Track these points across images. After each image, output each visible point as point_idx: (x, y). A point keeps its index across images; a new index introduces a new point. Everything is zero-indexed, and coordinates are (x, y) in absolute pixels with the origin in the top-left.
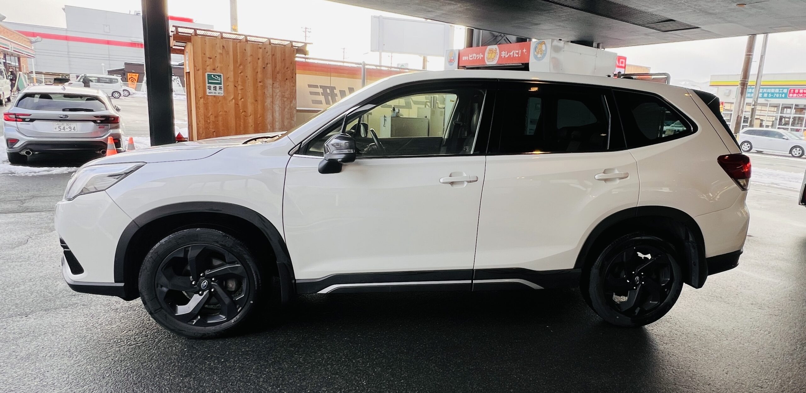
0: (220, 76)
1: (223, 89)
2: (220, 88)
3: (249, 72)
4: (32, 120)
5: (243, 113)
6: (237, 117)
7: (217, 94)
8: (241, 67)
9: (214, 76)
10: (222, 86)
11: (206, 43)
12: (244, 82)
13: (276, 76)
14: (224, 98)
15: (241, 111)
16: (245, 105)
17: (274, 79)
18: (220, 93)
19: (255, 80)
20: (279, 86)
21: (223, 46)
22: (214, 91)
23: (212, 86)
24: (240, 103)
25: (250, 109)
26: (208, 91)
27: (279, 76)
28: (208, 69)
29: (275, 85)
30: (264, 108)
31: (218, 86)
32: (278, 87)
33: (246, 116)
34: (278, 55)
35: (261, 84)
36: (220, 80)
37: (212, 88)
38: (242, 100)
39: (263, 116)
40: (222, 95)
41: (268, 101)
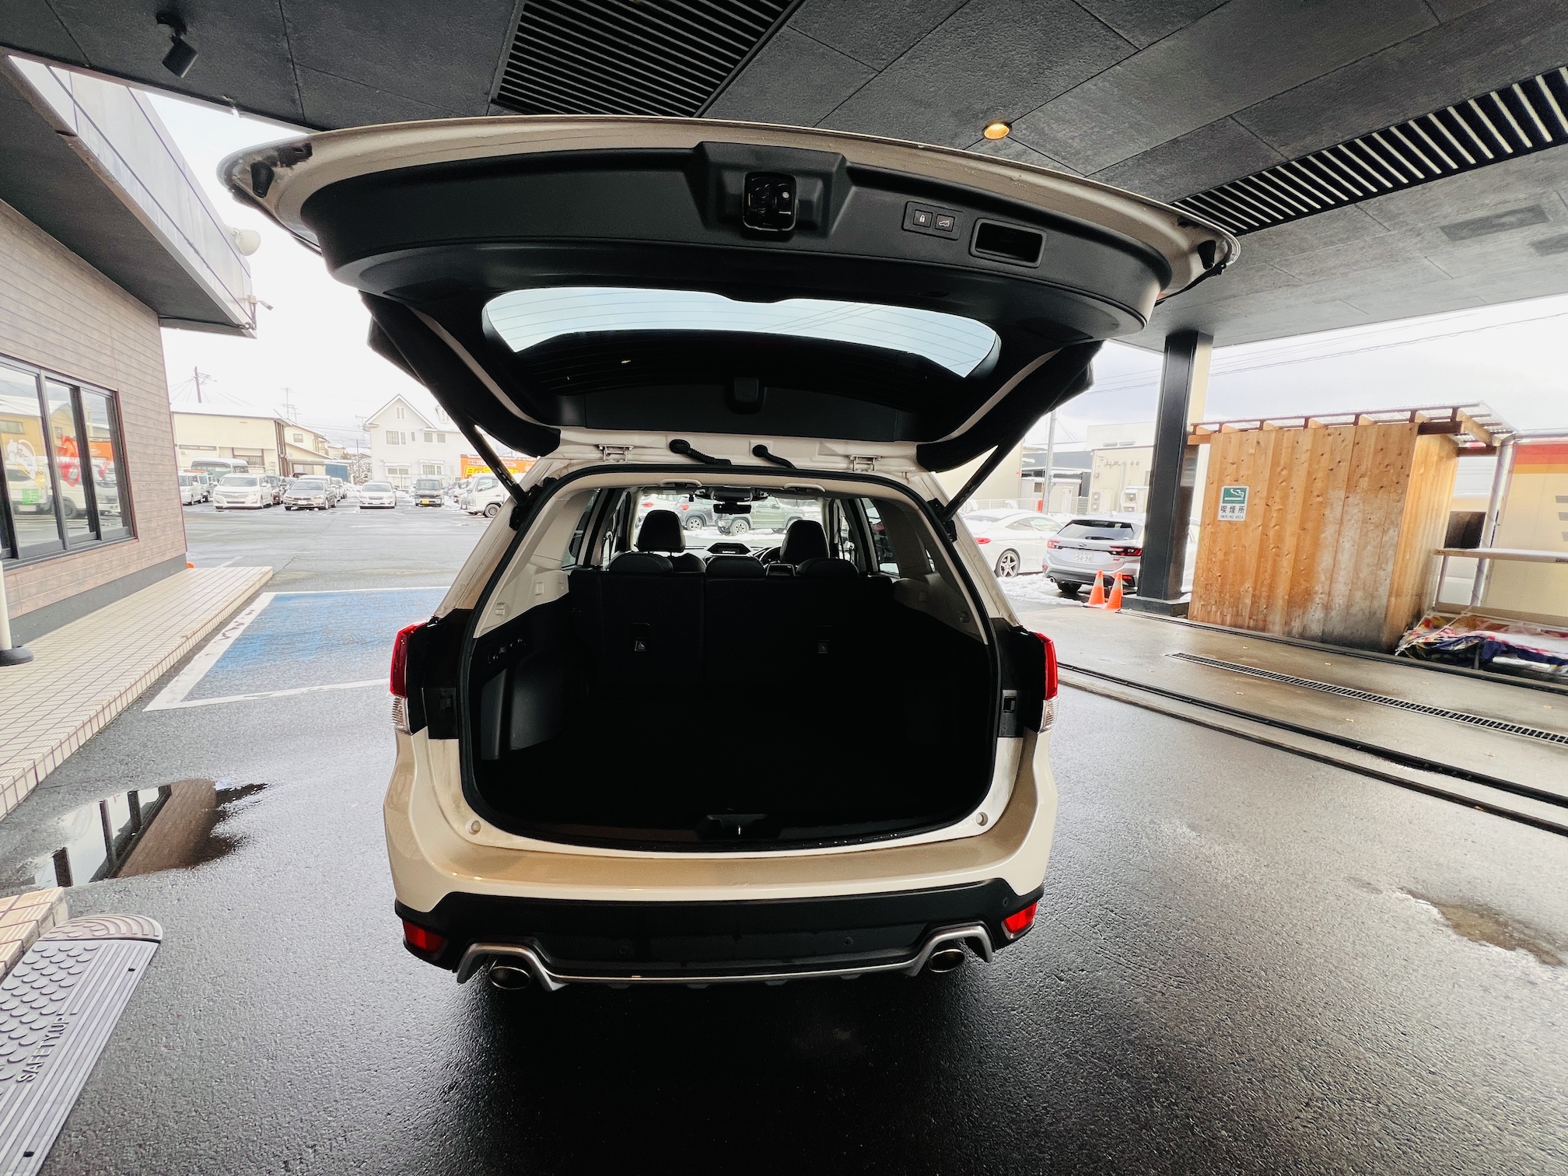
0: (1244, 490)
1: (1245, 511)
2: (1241, 509)
3: (1298, 481)
4: (1060, 548)
5: (1274, 550)
6: (1261, 555)
7: (1234, 519)
8: (1284, 472)
9: (1235, 490)
10: (1245, 505)
11: (1230, 442)
12: (1285, 497)
13: (1357, 481)
14: (1246, 524)
15: (1272, 546)
16: (1280, 538)
17: (1351, 486)
18: (1240, 516)
19: (1308, 491)
20: (1361, 502)
21: (1258, 443)
22: (1231, 514)
23: (1229, 506)
24: (1271, 533)
25: (1289, 543)
26: (1221, 513)
27: (1364, 483)
28: (1228, 479)
29: (1351, 500)
30: (1316, 543)
31: (1237, 506)
32: (1358, 504)
33: (1278, 556)
34: (1371, 443)
35: (1320, 499)
36: (1242, 496)
37: (1228, 510)
38: (1277, 527)
39: (1312, 557)
40: (1243, 520)
41: (1329, 533)
